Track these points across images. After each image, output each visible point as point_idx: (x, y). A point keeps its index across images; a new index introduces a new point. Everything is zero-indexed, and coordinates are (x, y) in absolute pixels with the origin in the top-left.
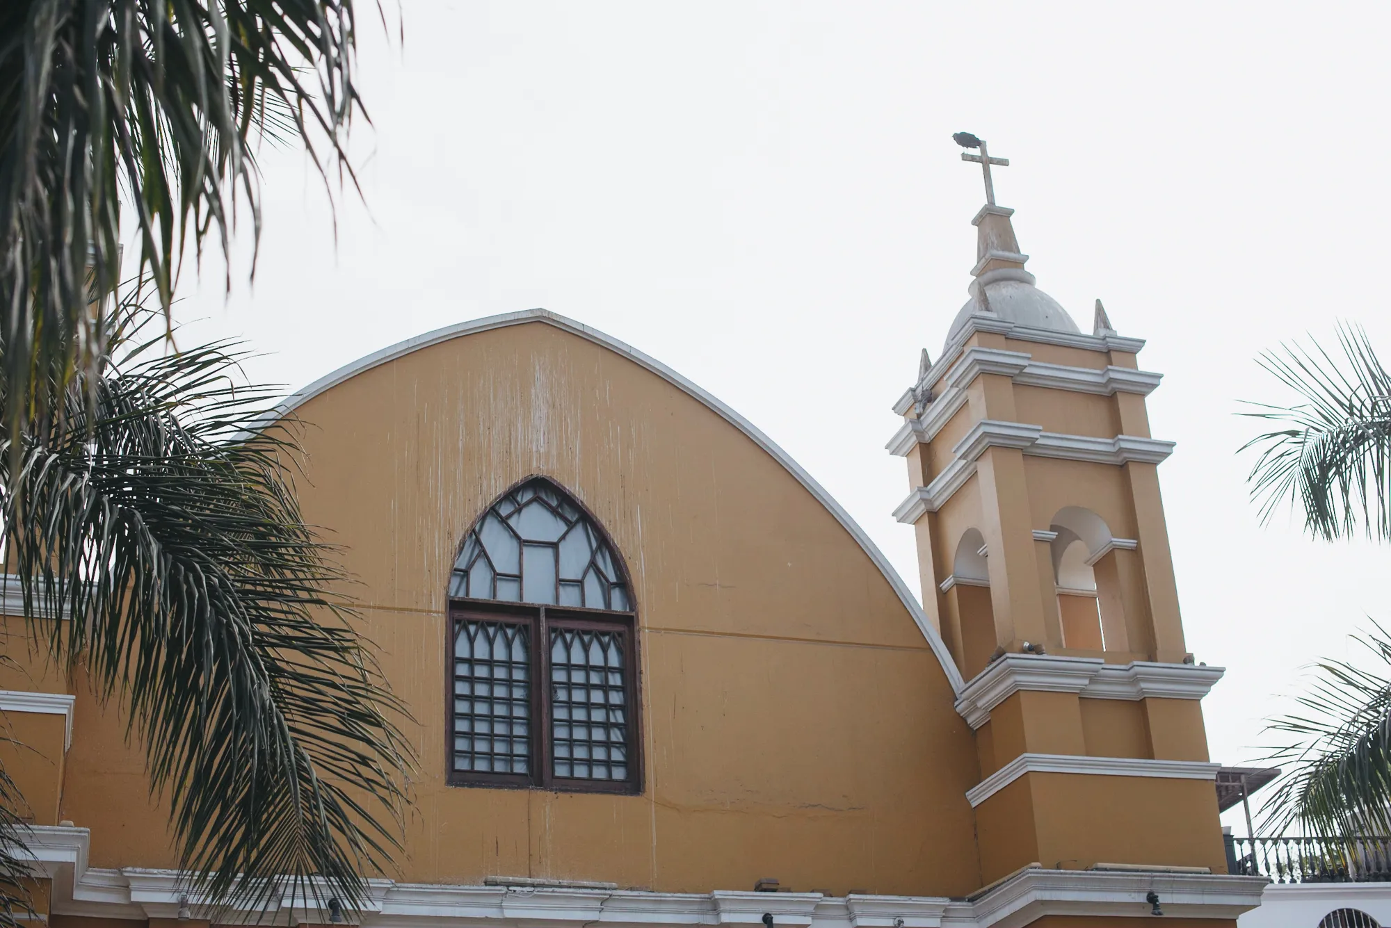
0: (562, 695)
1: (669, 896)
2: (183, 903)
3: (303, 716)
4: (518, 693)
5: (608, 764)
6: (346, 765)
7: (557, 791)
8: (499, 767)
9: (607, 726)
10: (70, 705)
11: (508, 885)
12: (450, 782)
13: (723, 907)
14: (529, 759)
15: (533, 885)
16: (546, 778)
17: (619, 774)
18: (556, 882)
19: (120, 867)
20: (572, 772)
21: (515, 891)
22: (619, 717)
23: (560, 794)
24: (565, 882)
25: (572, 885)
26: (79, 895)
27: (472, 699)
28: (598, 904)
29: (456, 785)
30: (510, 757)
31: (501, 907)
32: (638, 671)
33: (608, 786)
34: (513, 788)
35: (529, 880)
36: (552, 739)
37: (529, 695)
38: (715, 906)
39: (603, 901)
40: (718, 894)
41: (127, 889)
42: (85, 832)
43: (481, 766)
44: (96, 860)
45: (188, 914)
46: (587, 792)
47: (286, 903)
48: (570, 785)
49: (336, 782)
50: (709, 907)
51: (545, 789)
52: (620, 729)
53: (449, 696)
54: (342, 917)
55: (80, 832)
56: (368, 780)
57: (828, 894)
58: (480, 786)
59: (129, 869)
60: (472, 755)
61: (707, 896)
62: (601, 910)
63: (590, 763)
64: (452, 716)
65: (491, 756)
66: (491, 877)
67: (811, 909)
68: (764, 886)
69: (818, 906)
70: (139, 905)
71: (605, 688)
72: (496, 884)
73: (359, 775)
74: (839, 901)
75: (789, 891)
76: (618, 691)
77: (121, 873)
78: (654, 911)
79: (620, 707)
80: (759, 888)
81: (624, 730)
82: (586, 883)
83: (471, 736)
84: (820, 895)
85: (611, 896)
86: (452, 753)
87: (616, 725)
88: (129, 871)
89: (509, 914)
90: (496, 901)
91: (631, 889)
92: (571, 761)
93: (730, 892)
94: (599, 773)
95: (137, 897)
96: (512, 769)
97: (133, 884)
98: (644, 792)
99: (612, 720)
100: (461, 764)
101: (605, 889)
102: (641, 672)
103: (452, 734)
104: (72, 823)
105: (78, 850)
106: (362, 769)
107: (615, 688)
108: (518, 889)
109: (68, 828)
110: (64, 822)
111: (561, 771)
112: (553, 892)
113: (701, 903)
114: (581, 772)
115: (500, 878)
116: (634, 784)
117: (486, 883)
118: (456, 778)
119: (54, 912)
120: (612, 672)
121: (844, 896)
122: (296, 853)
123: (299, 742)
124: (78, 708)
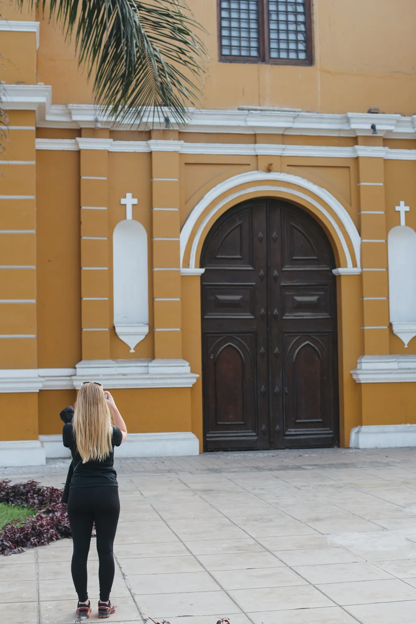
0: (274, 17)
1: (326, 115)
2: (96, 121)
3: (153, 30)
4: (253, 16)
5: (297, 51)
6: (174, 54)
7: (272, 64)
8: (244, 53)
9: (296, 32)
10: (37, 26)
11: (249, 110)
12: (220, 60)
13: (352, 120)
14: (258, 49)
15: (261, 110)
16: (267, 58)
17: (302, 56)
18: (272, 108)
19: (66, 104)
20: (279, 55)
21: (252, 113)
22: (302, 28)
23: (274, 66)
24: (276, 108)
25: (280, 110)
26: (48, 118)
27: (230, 19)
28: (292, 119)
29: (223, 62)
30: (249, 48)
31: (246, 121)
32: (312, 4)
33: (297, 62)
34: (251, 63)
35: (259, 108)
36: (269, 39)
37: (258, 17)
38: (348, 120)
39: (295, 118)
40: (350, 114)
41: (70, 114)
42: (49, 88)
43: (235, 52)
44: (55, 101)
45: (99, 125)
46: (286, 65)
47: (144, 120)
48: (278, 61)
49: (171, 62)
50: (345, 121)
51: (266, 63)
52: (303, 34)
53: (219, 18)
54: (171, 126)
55: (47, 88)
56: (185, 61)
57: (403, 115)
58: (235, 62)
59: (71, 105)
60: (230, 47)
61: (344, 115)
62: (293, 122)
63: (288, 50)
64: (221, 28)
65: (240, 47)
66: (241, 107)
67: (394, 122)
68: (372, 111)
69: (398, 121)
70: (76, 122)
71: (296, 13)
72: (243, 110)
73: (181, 59)
74: (408, 119)
75: (384, 113)
76: (301, 15)
77: (67, 107)
78: (319, 123)
79: (304, 23)
80: (370, 112)
81: (305, 35)
82: (286, 109)
83: (230, 38)
84: (399, 115)
85: (298, 115)
86: (221, 46)
87: (301, 32)
88: (71, 106)
89: (250, 124)
90: (243, 117)
91: (308, 112)
92: (279, 50)
93: (355, 114)
94: (293, 56)
95: (75, 118)
96: (240, 53)
97: (73, 112)
98: (314, 65)
99: (299, 29)
100: (226, 52)
101: (295, 112)
102: (313, 5)
103: (221, 37)
104: (43, 84)
105: (46, 96)
106: (182, 56)
107: (300, 13)
108: (254, 112)
109: (41, 86)
110: (39, 83)
111: (274, 55)
112: (271, 113)
113: (341, 119)
114: (283, 55)
115: (245, 107)
116: (310, 61)
117: (239, 109)
118: (223, 58)
119: (38, 126)
120: (299, 5)
121: (410, 116)
122: (153, 96)
123: (153, 43)
124: (41, 28)
